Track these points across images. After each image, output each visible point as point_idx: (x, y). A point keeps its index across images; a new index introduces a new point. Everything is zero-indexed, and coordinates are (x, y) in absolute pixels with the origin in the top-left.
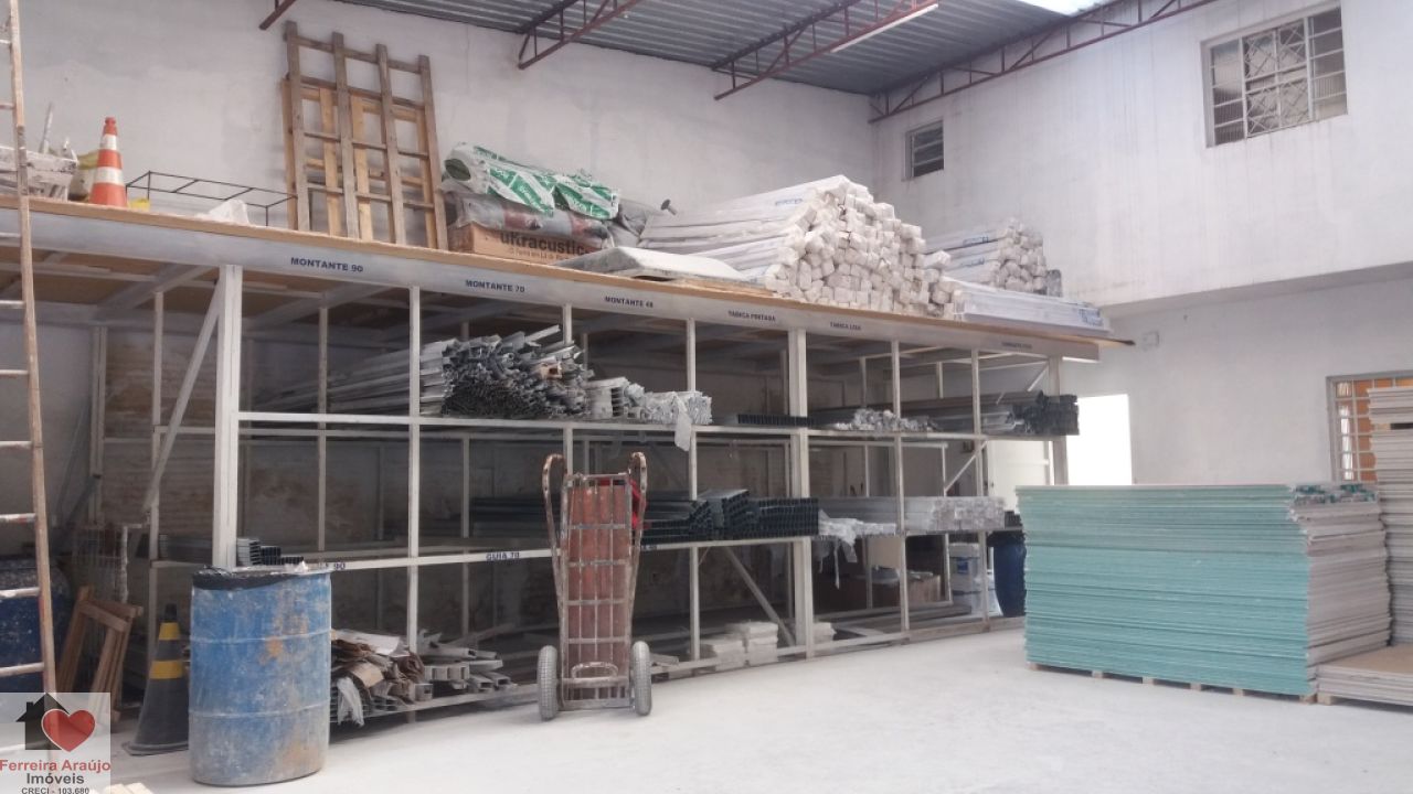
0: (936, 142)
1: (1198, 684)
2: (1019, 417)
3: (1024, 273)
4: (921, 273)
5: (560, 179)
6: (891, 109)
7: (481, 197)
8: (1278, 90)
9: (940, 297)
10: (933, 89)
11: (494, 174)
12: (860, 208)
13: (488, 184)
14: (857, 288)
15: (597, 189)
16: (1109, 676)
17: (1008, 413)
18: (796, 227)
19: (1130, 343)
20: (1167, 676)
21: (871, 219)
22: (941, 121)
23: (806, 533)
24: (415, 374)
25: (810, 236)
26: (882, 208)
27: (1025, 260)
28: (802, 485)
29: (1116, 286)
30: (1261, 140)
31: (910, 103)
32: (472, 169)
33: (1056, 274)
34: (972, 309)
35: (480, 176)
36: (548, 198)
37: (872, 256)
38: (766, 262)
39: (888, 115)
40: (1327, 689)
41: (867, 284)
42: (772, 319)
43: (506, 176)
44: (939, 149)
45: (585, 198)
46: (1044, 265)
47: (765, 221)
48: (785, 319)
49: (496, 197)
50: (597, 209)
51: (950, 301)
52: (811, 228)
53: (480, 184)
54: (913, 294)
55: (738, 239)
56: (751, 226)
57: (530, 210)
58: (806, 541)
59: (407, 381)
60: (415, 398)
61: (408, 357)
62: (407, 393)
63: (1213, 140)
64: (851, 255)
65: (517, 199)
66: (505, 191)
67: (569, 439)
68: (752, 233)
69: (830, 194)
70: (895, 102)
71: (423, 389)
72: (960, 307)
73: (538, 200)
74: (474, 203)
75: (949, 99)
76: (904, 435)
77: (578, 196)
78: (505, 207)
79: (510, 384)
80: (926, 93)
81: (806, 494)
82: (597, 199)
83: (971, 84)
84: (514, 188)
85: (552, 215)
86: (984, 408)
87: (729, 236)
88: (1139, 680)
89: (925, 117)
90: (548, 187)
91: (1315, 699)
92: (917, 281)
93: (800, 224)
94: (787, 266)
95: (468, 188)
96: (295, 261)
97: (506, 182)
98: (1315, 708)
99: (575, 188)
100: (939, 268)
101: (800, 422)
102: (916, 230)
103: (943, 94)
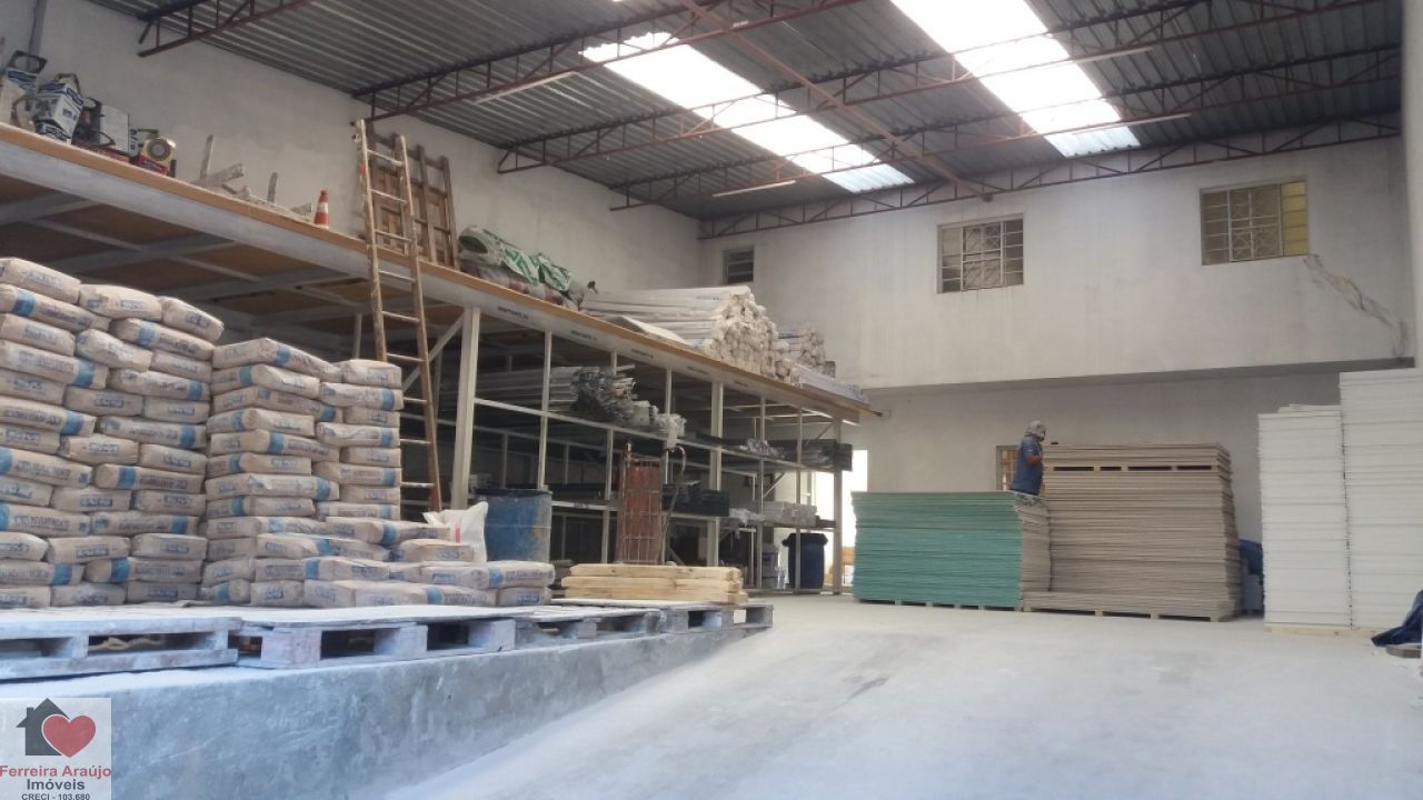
0: (747, 261)
1: (959, 605)
2: (825, 455)
3: (813, 361)
4: (772, 354)
5: (542, 260)
6: (716, 233)
7: (494, 267)
8: (983, 264)
9: (782, 371)
10: (750, 223)
11: (507, 252)
12: (751, 308)
13: (501, 259)
14: (746, 359)
15: (562, 270)
16: (906, 603)
17: (820, 451)
18: (721, 316)
19: (880, 414)
20: (940, 602)
21: (755, 315)
22: (753, 247)
23: (716, 514)
24: (547, 385)
25: (730, 323)
26: (761, 308)
27: (814, 353)
28: (716, 482)
29: (873, 376)
30: (971, 294)
31: (731, 230)
32: (488, 247)
33: (832, 364)
34: (802, 381)
35: (496, 252)
36: (535, 274)
37: (755, 340)
38: (702, 336)
39: (713, 236)
40: (1029, 603)
41: (751, 358)
42: (706, 373)
43: (514, 255)
44: (750, 266)
45: (554, 275)
46: (824, 357)
47: (695, 309)
48: (714, 374)
49: (505, 268)
50: (559, 284)
51: (788, 374)
52: (728, 317)
53: (495, 258)
54: (768, 368)
55: (674, 318)
56: (683, 311)
57: (524, 279)
58: (717, 520)
59: (541, 390)
60: (546, 401)
61: (542, 374)
62: (540, 397)
63: (941, 289)
64: (747, 338)
65: (519, 272)
66: (512, 265)
67: (611, 438)
68: (685, 315)
69: (738, 297)
70: (721, 226)
71: (551, 396)
72: (796, 379)
73: (530, 273)
74: (489, 270)
75: (759, 233)
76: (766, 459)
77: (550, 273)
78: (509, 276)
79: (599, 398)
80: (742, 226)
81: (718, 489)
82: (560, 277)
83: (780, 226)
84: (518, 264)
85: (536, 285)
86: (804, 448)
87: (666, 315)
88: (923, 605)
89: (741, 242)
90: (535, 265)
91: (1022, 610)
92: (770, 359)
93: (723, 313)
94: (717, 340)
95: (482, 259)
96: (500, 309)
97: (514, 259)
98: (1022, 614)
99: (550, 268)
100: (781, 351)
101: (716, 441)
102: (773, 325)
103: (757, 229)
